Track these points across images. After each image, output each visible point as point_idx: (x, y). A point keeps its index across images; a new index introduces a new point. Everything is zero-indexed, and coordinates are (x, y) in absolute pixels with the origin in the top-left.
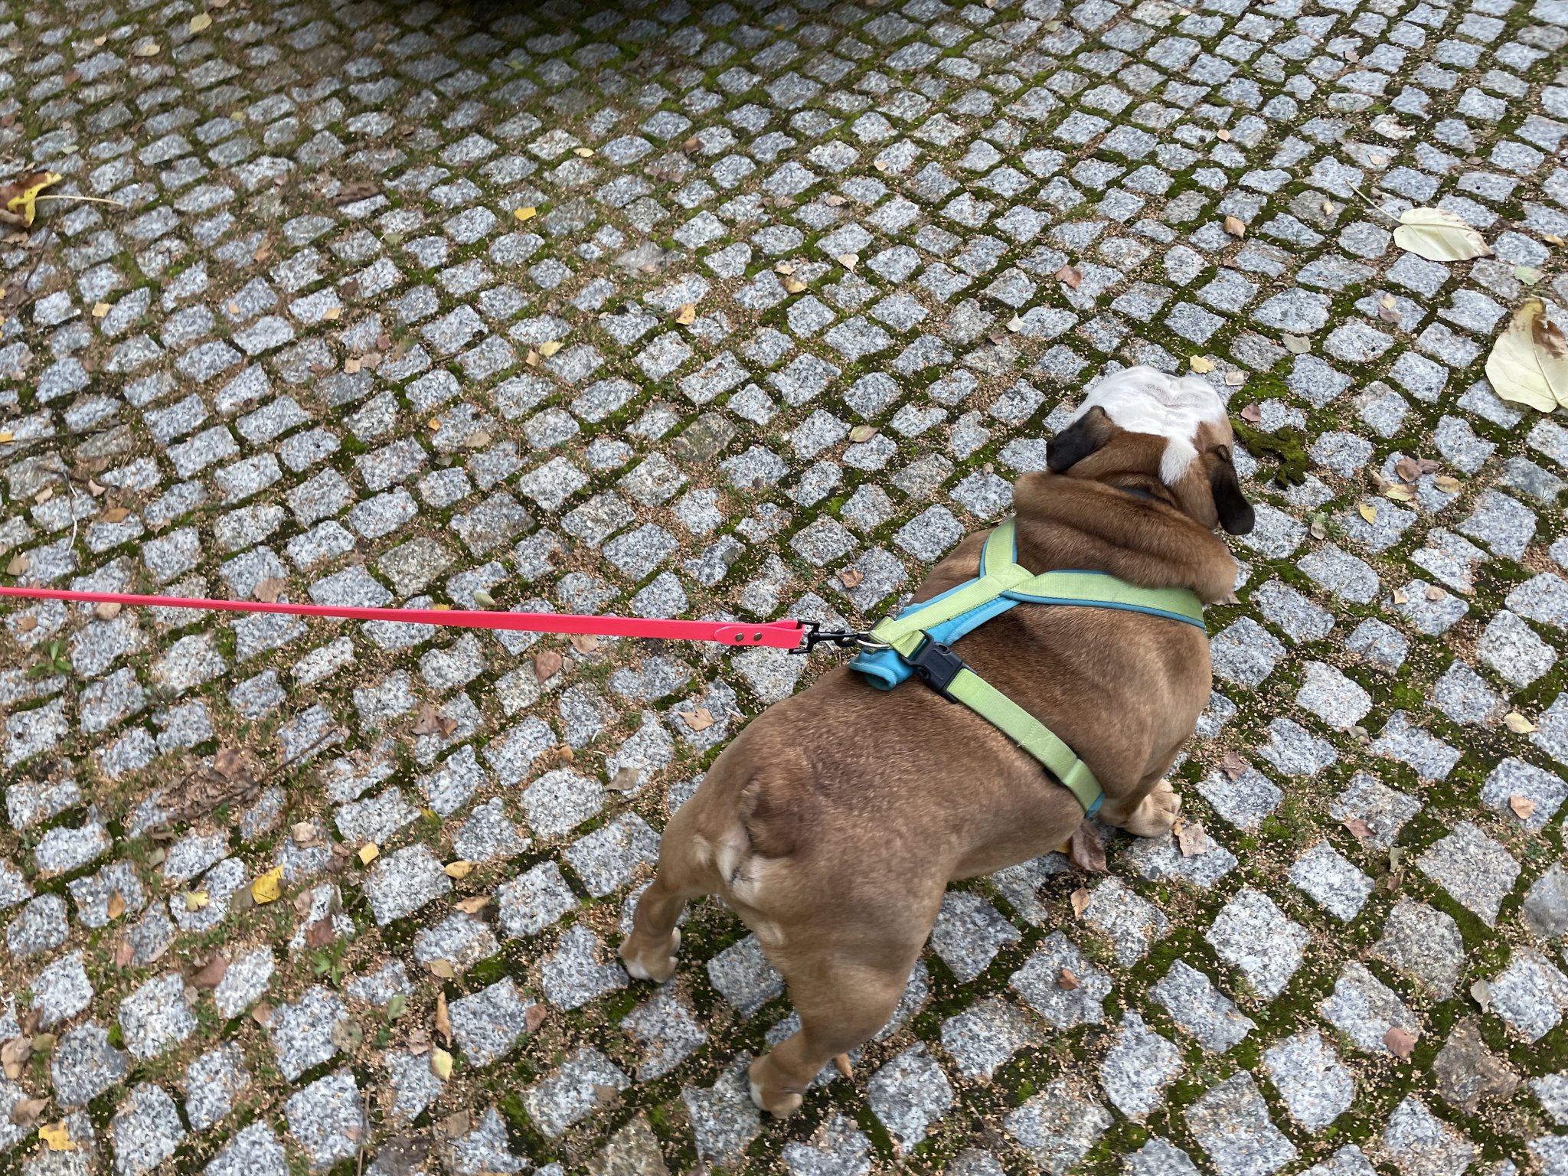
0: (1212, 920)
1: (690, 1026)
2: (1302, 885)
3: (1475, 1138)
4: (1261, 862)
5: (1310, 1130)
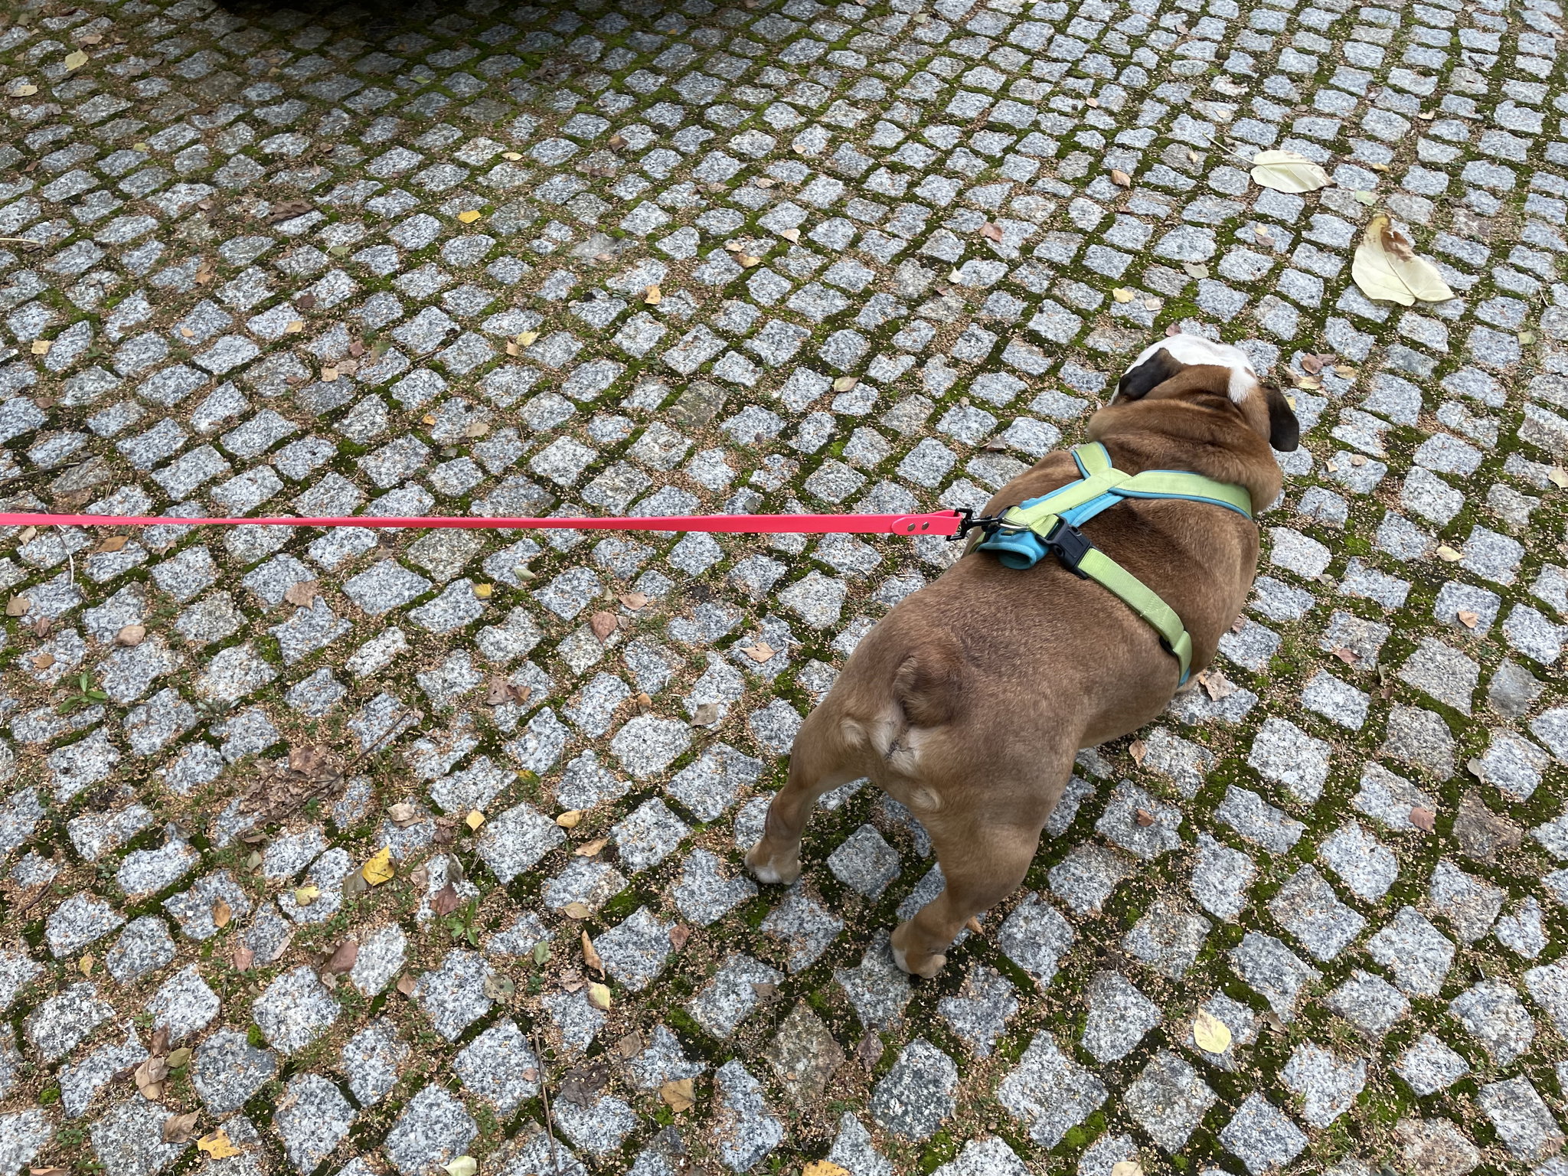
0: (1250, 748)
1: (826, 918)
2: (1314, 707)
3: (1500, 883)
4: (1277, 695)
5: (1371, 901)
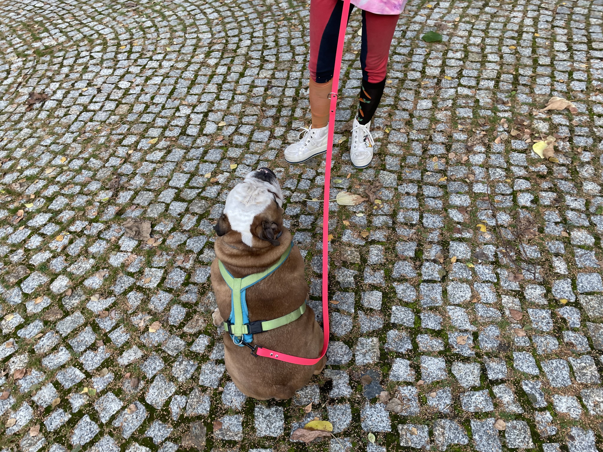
3: (187, 418)
5: (228, 382)
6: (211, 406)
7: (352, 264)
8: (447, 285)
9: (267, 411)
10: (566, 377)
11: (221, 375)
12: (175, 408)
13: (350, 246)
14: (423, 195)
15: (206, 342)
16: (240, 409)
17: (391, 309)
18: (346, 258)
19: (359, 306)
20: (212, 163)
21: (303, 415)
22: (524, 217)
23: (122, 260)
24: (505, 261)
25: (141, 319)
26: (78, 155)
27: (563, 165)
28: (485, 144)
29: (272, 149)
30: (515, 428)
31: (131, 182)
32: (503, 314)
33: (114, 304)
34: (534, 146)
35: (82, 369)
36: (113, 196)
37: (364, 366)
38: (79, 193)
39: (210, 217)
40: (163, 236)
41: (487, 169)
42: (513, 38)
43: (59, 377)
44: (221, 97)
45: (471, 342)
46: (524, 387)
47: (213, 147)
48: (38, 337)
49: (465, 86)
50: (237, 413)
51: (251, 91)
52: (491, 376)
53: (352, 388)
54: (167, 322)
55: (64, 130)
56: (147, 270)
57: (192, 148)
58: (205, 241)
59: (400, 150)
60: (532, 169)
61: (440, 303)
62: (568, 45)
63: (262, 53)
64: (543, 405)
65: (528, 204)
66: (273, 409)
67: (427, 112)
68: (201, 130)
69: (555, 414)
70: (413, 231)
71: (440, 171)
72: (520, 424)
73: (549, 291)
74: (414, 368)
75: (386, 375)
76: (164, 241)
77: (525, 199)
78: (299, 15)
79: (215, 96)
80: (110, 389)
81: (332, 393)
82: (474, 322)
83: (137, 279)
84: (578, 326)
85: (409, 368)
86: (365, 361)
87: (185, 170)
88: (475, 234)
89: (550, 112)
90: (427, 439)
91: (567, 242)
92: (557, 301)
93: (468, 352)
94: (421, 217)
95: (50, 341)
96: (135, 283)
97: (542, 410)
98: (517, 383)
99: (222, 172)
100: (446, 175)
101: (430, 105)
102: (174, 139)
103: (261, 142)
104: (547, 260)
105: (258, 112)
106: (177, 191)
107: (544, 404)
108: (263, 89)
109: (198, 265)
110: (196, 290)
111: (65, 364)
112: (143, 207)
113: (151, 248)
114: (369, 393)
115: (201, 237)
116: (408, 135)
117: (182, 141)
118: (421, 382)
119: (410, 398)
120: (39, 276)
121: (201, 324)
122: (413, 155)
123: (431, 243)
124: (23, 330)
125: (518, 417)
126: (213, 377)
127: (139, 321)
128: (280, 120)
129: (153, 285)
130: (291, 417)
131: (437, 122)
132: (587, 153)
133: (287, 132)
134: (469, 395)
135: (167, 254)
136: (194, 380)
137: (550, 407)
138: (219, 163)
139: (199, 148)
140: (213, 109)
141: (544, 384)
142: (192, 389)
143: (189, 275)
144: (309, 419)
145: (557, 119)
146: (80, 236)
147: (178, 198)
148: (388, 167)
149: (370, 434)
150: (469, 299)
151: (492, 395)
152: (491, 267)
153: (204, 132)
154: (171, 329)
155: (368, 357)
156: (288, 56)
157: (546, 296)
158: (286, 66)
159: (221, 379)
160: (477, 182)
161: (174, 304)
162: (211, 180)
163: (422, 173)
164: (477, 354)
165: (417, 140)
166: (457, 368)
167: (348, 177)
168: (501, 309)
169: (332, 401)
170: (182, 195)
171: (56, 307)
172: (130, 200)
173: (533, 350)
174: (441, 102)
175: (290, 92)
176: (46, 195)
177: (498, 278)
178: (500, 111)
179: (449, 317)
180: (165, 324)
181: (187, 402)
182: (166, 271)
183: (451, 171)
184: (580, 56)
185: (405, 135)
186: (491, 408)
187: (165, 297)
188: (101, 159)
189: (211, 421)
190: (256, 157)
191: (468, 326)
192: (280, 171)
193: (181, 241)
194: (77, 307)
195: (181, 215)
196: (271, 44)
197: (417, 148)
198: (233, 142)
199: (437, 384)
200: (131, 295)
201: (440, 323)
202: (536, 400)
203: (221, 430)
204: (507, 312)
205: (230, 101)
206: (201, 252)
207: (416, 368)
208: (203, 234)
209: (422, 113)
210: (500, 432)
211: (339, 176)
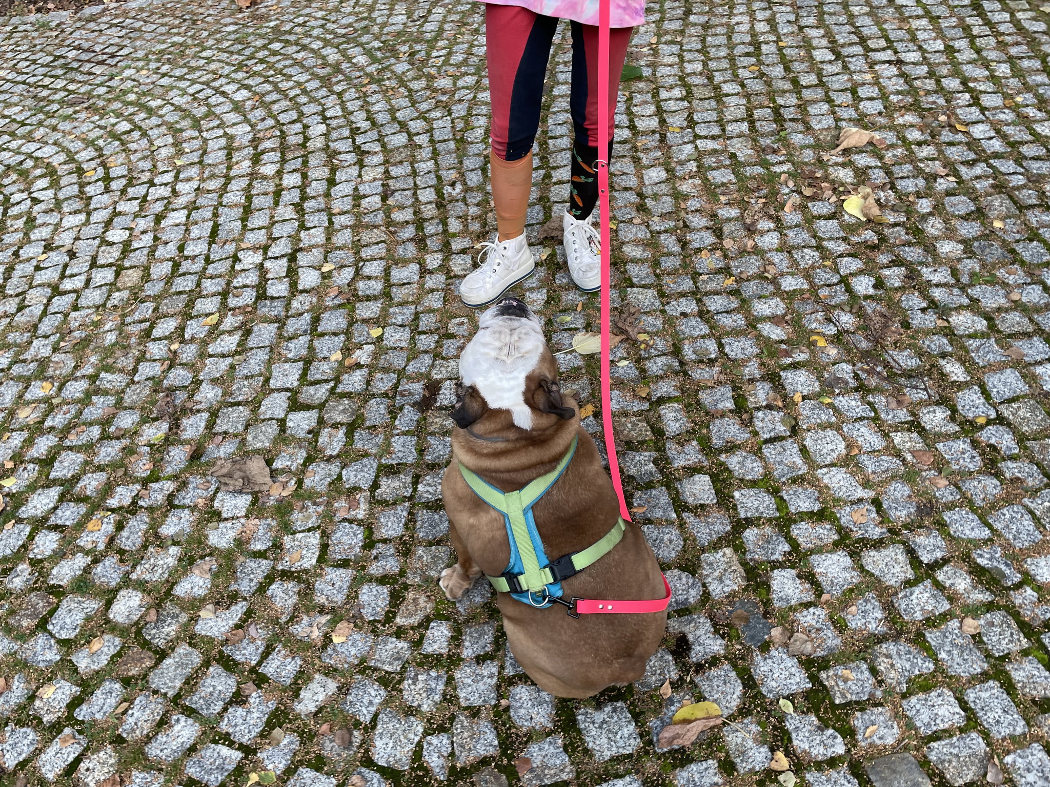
0: (630, 712)
1: (682, 463)
3: (463, 769)
4: (651, 766)
5: (512, 688)
6: (498, 735)
7: (642, 443)
8: (803, 439)
9: (599, 716)
10: (1031, 528)
11: (495, 680)
12: (435, 758)
13: (626, 416)
14: (708, 312)
15: (446, 632)
16: (550, 725)
17: (733, 497)
18: (627, 436)
19: (680, 506)
20: (335, 334)
21: (662, 704)
22: (874, 312)
23: (232, 534)
24: (873, 382)
25: (311, 625)
26: (72, 374)
27: (896, 225)
28: (770, 217)
29: (432, 291)
30: (992, 624)
31: (197, 398)
32: (904, 460)
33: (249, 613)
34: (845, 205)
35: (231, 744)
36: (170, 429)
37: (727, 597)
38: (101, 439)
39: (368, 424)
40: (295, 474)
41: (789, 252)
42: (748, 55)
43: (192, 770)
44: (309, 225)
45: (874, 515)
46: (979, 560)
47: (326, 308)
48: (120, 710)
49: (706, 137)
50: (548, 734)
51: (359, 206)
52: (926, 558)
53: (723, 638)
54: (362, 618)
55: (27, 335)
56: (287, 540)
57: (287, 317)
58: (375, 465)
59: (644, 251)
60: (855, 239)
61: (804, 469)
62: (833, 50)
63: (354, 141)
64: (1016, 580)
65: (871, 291)
66: (608, 709)
67: (663, 186)
68: (293, 285)
69: (1039, 588)
70: (717, 369)
71: (719, 271)
72: (997, 617)
73: (954, 410)
74: (807, 578)
75: (767, 603)
76: (300, 483)
77: (863, 285)
78: (392, 72)
79: (297, 224)
80: (301, 763)
81: (693, 654)
82: (866, 484)
83: (275, 559)
84: (1017, 451)
85: (798, 581)
86: (726, 589)
87: (290, 356)
88: (812, 352)
89: (846, 152)
90: (872, 681)
91: (949, 333)
92: (972, 423)
93: (876, 532)
94: (721, 346)
95: (148, 711)
96: (273, 568)
97: (1018, 586)
98: (966, 558)
99: (360, 346)
100: (731, 275)
101: (663, 175)
102: (250, 309)
103: (409, 283)
104: (932, 366)
105: (384, 237)
106: (289, 394)
107: (1018, 578)
108: (377, 199)
109: (378, 509)
110: (392, 551)
111: (195, 745)
112: (236, 436)
113: (280, 501)
114: (752, 638)
115: (365, 460)
116: (648, 226)
117: (266, 310)
118: (825, 597)
119: (819, 626)
120: (79, 602)
121: (426, 606)
122: (669, 254)
123: (752, 381)
124: (84, 707)
125: (990, 607)
126: (482, 687)
127: (308, 630)
128: (428, 242)
129: (309, 560)
130: (642, 713)
131: (686, 197)
132: (924, 201)
133: (446, 259)
134: (906, 596)
135: (315, 504)
136: (450, 701)
137: (1028, 579)
138: (347, 333)
139: (301, 314)
140: (301, 245)
141: (1004, 548)
142: (452, 718)
143: (369, 530)
144: (673, 708)
145: (862, 160)
146: (134, 513)
147: (295, 405)
148: (635, 280)
149: (782, 701)
150: (844, 452)
151: (938, 585)
152: (857, 396)
153: (300, 287)
154: (374, 628)
155: (728, 582)
156: (401, 139)
157: (952, 419)
158: (403, 155)
159: (498, 687)
160: (782, 275)
161: (362, 584)
162: (347, 363)
163: (693, 278)
164: (890, 530)
165: (666, 231)
166: (870, 560)
167: (579, 309)
168: (898, 454)
169: (699, 668)
170: (302, 398)
171: (136, 649)
172: (206, 428)
173: (968, 502)
174: (678, 168)
175: (427, 195)
176: (36, 455)
177: (875, 410)
178: (773, 165)
179: (827, 487)
180: (357, 622)
181: (452, 743)
182: (323, 532)
183: (737, 267)
184: (857, 64)
185: (643, 227)
186: (945, 606)
187: (341, 577)
188: (121, 371)
189: (509, 761)
190: (409, 311)
191: (860, 493)
192: (462, 324)
193: (330, 475)
194: (178, 638)
195: (314, 433)
196: (365, 125)
197: (670, 243)
198: (360, 293)
199: (851, 594)
200: (275, 589)
201: (817, 499)
202: (1003, 575)
203: (532, 770)
204: (909, 457)
205: (327, 228)
206: (375, 486)
207: (809, 577)
208: (366, 455)
209: (656, 188)
210: (973, 636)
211: (564, 311)
